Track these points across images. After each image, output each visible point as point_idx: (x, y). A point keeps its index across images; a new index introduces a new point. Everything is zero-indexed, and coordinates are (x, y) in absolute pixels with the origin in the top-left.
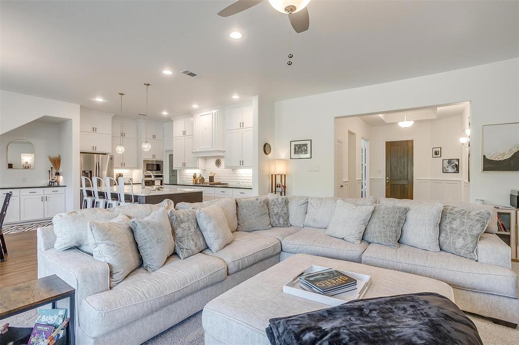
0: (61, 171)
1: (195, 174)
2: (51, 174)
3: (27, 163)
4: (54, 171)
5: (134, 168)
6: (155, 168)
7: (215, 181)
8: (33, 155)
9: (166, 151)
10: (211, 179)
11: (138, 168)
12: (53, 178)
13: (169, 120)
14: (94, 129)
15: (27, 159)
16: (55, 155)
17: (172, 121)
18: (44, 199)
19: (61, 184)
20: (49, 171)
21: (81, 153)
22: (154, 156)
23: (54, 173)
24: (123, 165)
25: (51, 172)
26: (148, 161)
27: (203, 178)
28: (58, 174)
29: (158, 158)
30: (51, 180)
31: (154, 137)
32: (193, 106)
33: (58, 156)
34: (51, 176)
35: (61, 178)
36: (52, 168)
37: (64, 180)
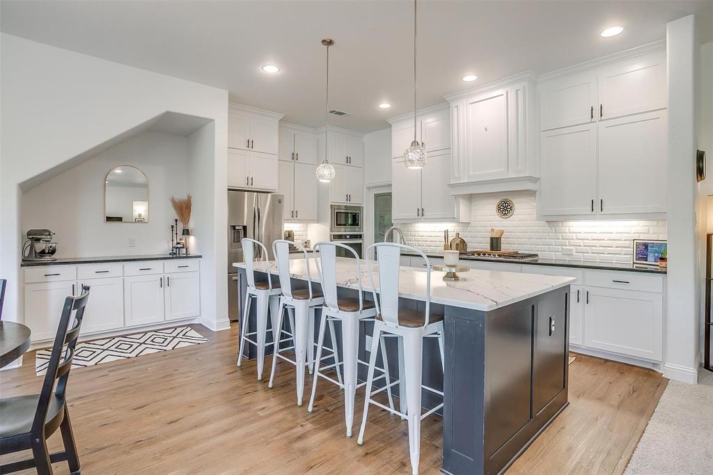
0: (191, 225)
1: (446, 232)
2: (175, 233)
3: (140, 215)
4: (180, 227)
5: (312, 221)
6: (350, 221)
7: (505, 247)
8: (147, 203)
9: (369, 188)
10: (495, 243)
11: (318, 220)
12: (178, 241)
13: (384, 125)
14: (250, 144)
15: (140, 209)
16: (181, 196)
17: (390, 126)
18: (165, 282)
19: (192, 252)
20: (173, 227)
21: (229, 190)
22: (348, 198)
23: (180, 232)
24: (294, 216)
25: (174, 229)
26: (339, 207)
27: (463, 242)
28: (186, 232)
29: (354, 202)
30: (175, 245)
31: (348, 160)
32: (465, 79)
33: (185, 198)
34: (175, 235)
35: (192, 240)
36: (176, 221)
37: (199, 244)
